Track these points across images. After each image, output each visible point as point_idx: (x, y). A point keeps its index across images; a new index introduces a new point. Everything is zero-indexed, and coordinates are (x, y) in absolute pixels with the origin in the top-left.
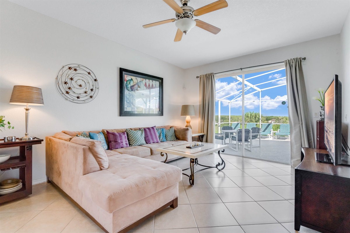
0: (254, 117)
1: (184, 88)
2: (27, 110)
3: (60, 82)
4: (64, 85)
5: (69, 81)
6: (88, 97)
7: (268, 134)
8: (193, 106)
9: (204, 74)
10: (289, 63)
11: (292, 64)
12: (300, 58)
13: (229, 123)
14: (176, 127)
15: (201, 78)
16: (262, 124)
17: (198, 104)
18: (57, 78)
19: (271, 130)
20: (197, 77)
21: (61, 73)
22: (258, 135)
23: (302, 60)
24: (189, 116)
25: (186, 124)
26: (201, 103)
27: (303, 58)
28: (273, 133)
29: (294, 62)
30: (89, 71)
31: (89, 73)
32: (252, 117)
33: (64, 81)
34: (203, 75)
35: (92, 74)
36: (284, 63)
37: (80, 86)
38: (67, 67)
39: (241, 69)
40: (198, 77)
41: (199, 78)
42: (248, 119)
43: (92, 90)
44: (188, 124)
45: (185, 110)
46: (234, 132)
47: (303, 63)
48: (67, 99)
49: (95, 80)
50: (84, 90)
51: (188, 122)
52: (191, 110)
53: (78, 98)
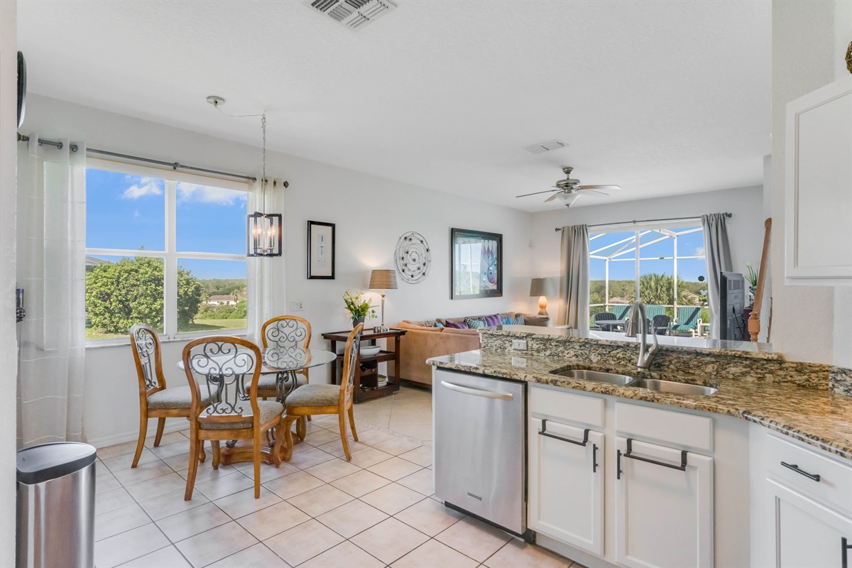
0: (664, 289)
1: (531, 246)
2: (383, 296)
3: (398, 258)
4: (401, 261)
5: (405, 255)
6: (421, 274)
7: (691, 330)
8: (552, 279)
9: (571, 225)
10: (707, 220)
11: (711, 221)
12: (723, 214)
13: (606, 306)
14: (525, 315)
15: (563, 231)
16: (678, 309)
17: (558, 275)
18: (395, 254)
19: (698, 320)
20: (557, 230)
21: (398, 247)
22: (666, 330)
23: (726, 218)
24: (544, 297)
25: (539, 310)
26: (565, 275)
27: (728, 213)
28: (702, 326)
29: (714, 219)
30: (421, 239)
31: (422, 242)
32: (659, 288)
33: (401, 256)
34: (568, 227)
35: (424, 242)
36: (700, 219)
37: (414, 260)
38: (403, 238)
39: (634, 222)
40: (559, 229)
41: (560, 232)
42: (649, 294)
43: (424, 264)
44: (543, 311)
45: (538, 287)
46: (620, 325)
47: (728, 221)
48: (403, 279)
49: (427, 250)
50: (417, 265)
51: (543, 307)
52: (549, 287)
53: (412, 276)
